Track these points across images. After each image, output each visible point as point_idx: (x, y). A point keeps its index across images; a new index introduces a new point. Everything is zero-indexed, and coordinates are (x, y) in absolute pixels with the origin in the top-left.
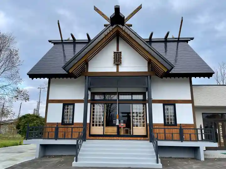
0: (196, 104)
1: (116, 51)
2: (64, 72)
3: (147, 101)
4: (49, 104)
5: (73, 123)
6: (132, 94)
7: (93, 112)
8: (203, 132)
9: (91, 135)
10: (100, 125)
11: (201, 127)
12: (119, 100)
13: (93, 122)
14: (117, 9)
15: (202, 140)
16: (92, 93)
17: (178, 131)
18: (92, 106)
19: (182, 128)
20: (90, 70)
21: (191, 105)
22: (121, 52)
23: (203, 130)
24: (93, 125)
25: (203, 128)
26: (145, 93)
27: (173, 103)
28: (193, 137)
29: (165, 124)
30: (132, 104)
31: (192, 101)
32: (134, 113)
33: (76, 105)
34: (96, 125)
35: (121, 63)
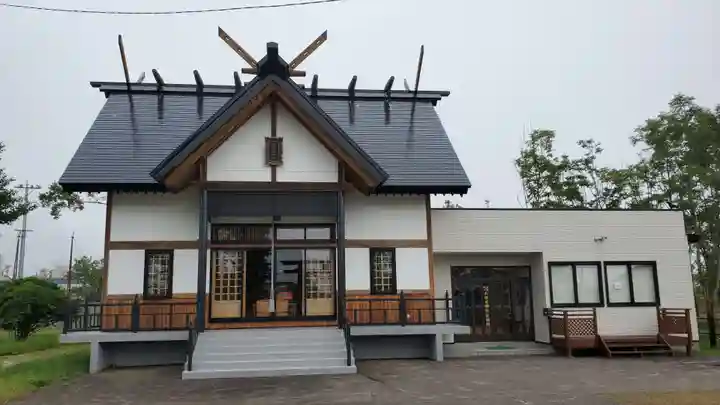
0: (436, 249)
1: (270, 136)
2: (151, 180)
3: (337, 244)
4: (112, 252)
5: (170, 295)
6: (305, 226)
7: (215, 269)
8: (451, 306)
9: (213, 321)
10: (232, 298)
11: (447, 295)
12: (276, 241)
13: (218, 290)
14: (272, 49)
15: (448, 322)
16: (213, 225)
17: (396, 304)
18: (214, 254)
19: (405, 299)
20: (210, 178)
21: (425, 251)
22: (281, 140)
23: (450, 302)
24: (217, 298)
25: (450, 297)
26: (334, 225)
27: (390, 247)
28: (425, 315)
29: (374, 290)
30: (305, 249)
31: (427, 244)
33: (177, 252)
34: (225, 298)
35: (281, 162)
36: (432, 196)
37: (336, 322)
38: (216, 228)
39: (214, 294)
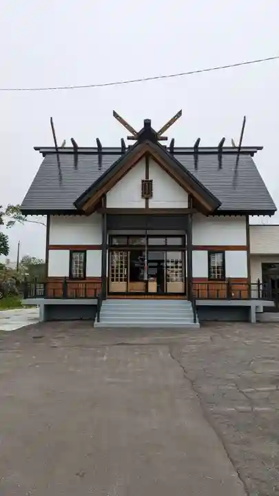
0: (252, 251)
1: (145, 179)
2: (74, 208)
3: (187, 248)
4: (50, 251)
5: (85, 278)
6: (166, 236)
8: (261, 288)
9: (110, 294)
10: (121, 280)
11: (259, 281)
12: (149, 246)
13: (113, 276)
14: (147, 123)
15: (259, 299)
16: (110, 236)
17: (225, 287)
18: (110, 254)
19: (231, 283)
20: (109, 206)
21: (245, 253)
22: (151, 181)
23: (261, 286)
24: (113, 280)
25: (261, 282)
26: (185, 236)
27: (221, 250)
28: (244, 294)
29: (209, 279)
30: (166, 251)
31: (247, 248)
32: (168, 262)
33: (89, 252)
34: (117, 280)
35: (152, 196)
36: (250, 216)
37: (186, 297)
38: (111, 237)
39: (110, 278)
